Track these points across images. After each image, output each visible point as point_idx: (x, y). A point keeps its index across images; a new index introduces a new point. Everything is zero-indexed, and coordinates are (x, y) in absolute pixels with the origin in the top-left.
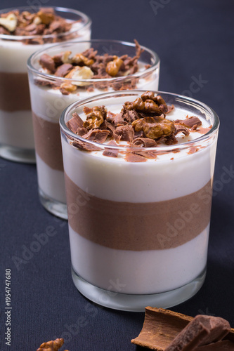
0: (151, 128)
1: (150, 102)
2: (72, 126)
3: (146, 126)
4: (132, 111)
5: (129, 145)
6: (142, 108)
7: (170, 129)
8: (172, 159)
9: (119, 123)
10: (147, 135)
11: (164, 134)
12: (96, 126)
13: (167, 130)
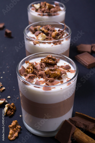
0: (52, 74)
1: (51, 60)
2: (21, 72)
3: (50, 73)
4: (44, 63)
5: (44, 80)
6: (48, 63)
7: (60, 74)
8: (61, 89)
9: (40, 70)
10: (51, 76)
11: (57, 76)
12: (30, 73)
13: (58, 75)
